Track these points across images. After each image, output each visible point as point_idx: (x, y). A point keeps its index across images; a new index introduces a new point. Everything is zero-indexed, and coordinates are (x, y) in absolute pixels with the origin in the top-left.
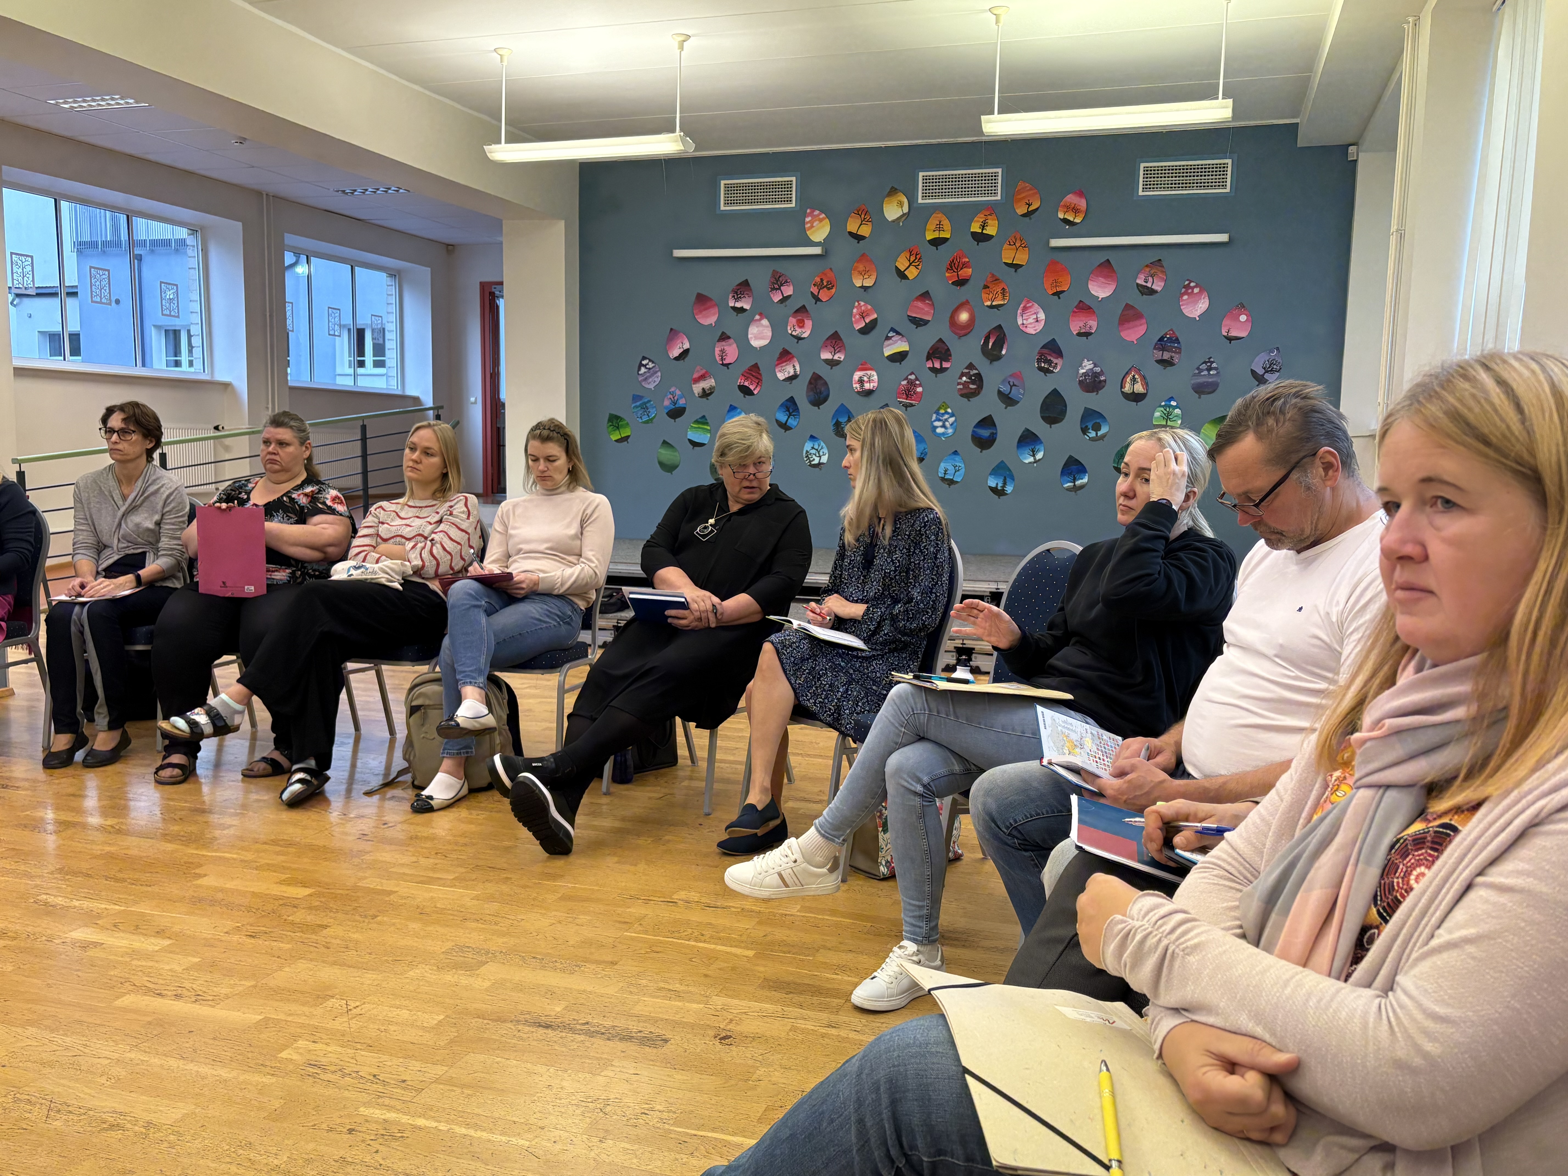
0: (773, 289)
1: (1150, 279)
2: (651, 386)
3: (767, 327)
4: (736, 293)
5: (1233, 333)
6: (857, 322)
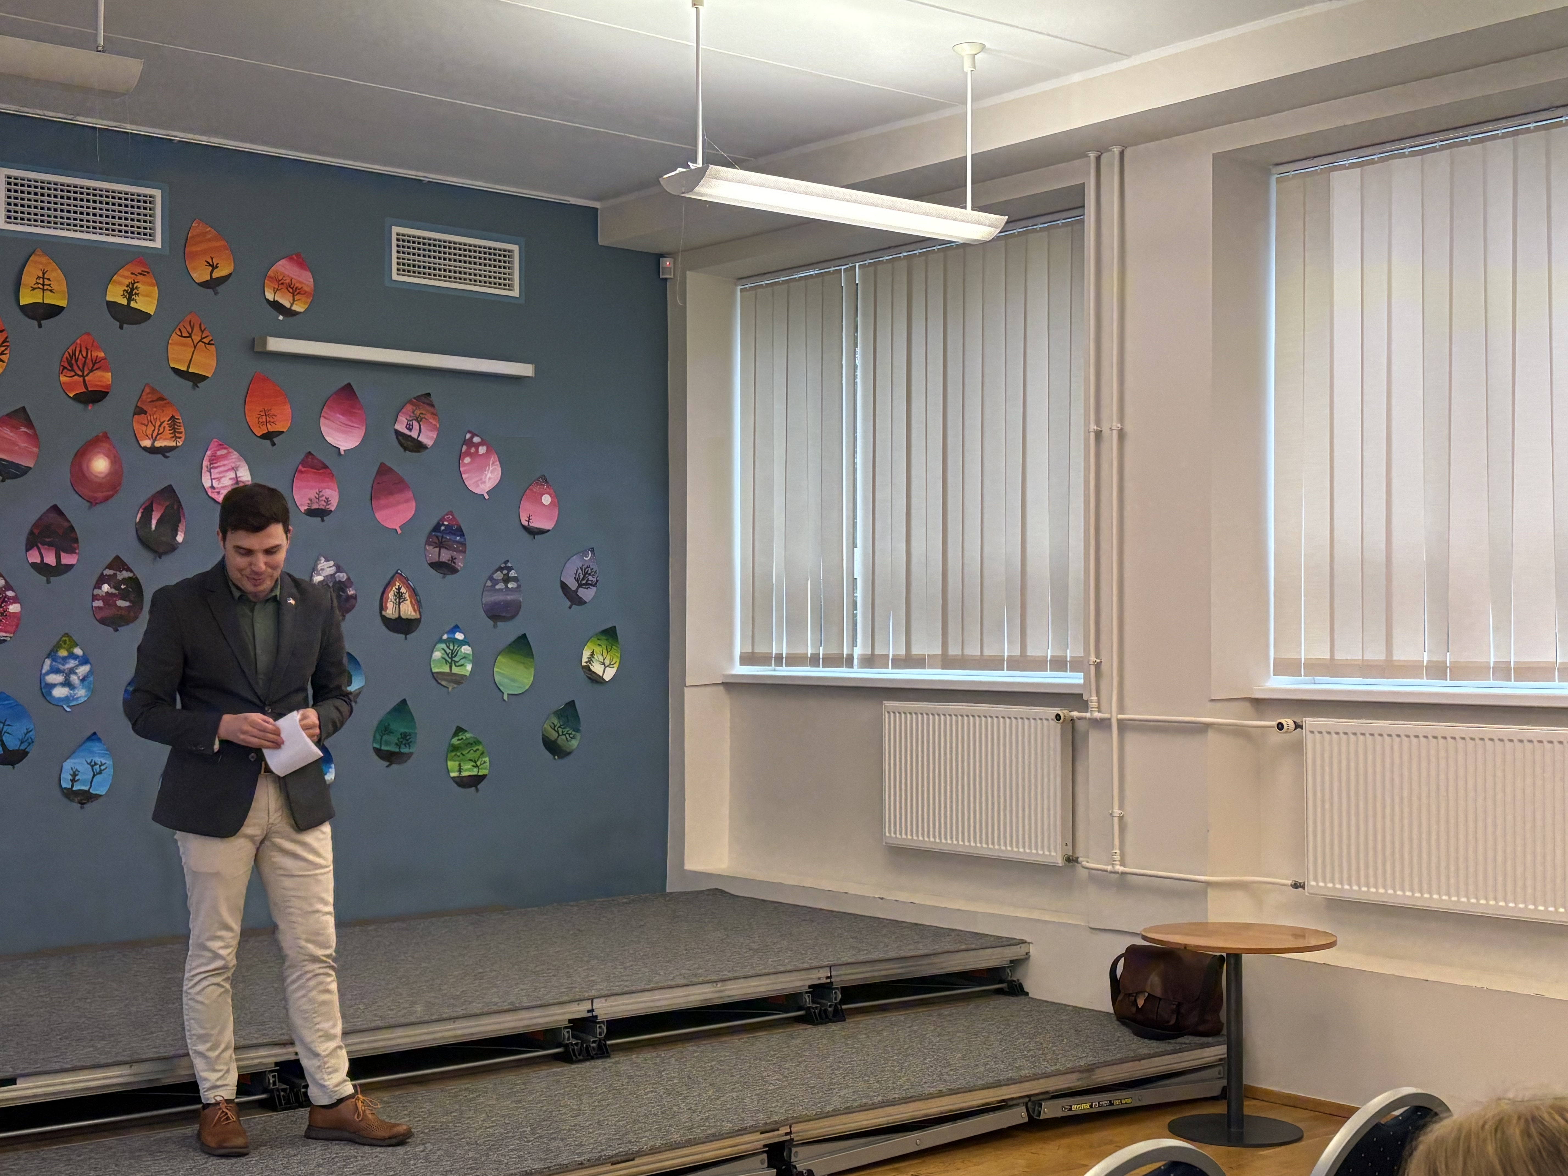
1: (416, 424)
5: (536, 524)
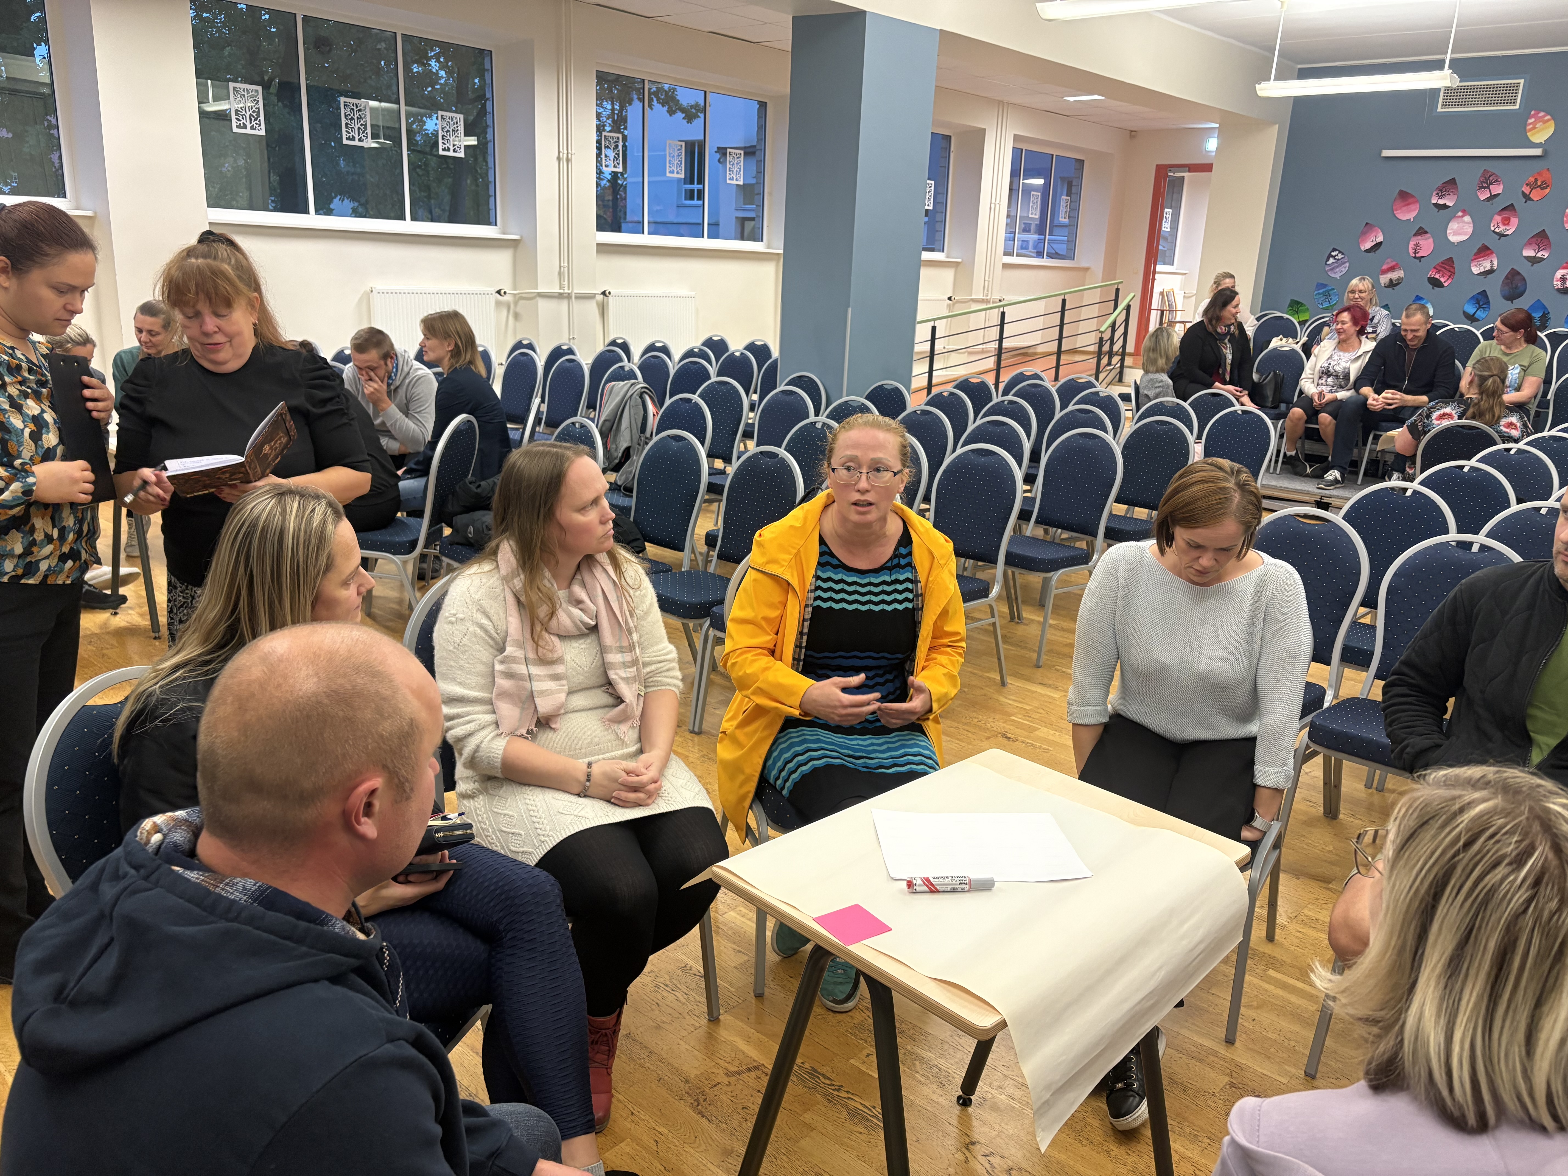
0: (1481, 188)
3: (1469, 223)
4: (1441, 190)
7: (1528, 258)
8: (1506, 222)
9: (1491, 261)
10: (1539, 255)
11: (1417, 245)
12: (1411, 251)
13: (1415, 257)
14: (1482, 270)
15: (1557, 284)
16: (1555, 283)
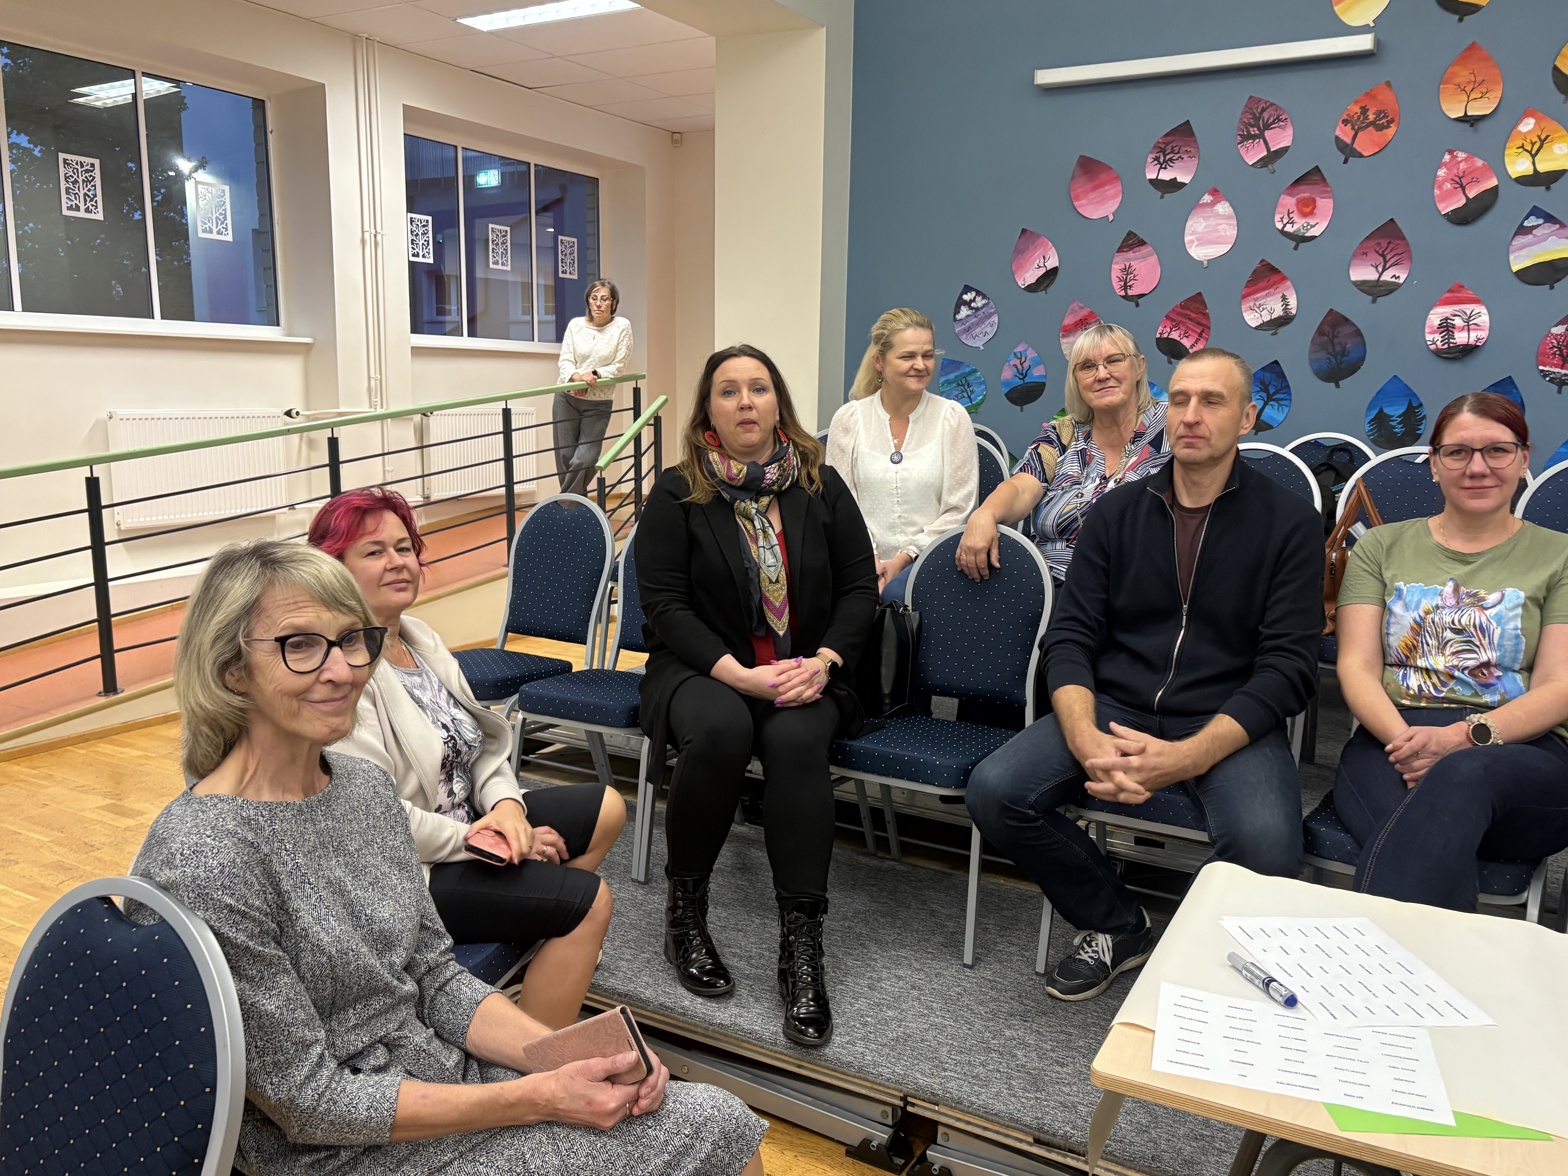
0: (1247, 137)
2: (979, 343)
3: (1229, 217)
4: (1163, 151)
6: (1447, 196)
7: (1364, 286)
8: (1307, 208)
9: (1284, 298)
10: (1387, 277)
11: (1127, 271)
12: (1117, 285)
13: (1126, 297)
14: (1267, 318)
15: (1434, 339)
16: (1429, 337)
